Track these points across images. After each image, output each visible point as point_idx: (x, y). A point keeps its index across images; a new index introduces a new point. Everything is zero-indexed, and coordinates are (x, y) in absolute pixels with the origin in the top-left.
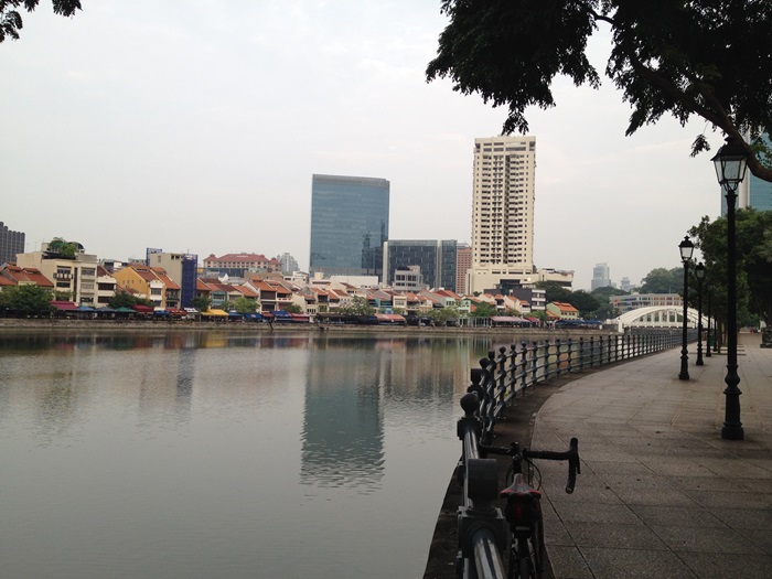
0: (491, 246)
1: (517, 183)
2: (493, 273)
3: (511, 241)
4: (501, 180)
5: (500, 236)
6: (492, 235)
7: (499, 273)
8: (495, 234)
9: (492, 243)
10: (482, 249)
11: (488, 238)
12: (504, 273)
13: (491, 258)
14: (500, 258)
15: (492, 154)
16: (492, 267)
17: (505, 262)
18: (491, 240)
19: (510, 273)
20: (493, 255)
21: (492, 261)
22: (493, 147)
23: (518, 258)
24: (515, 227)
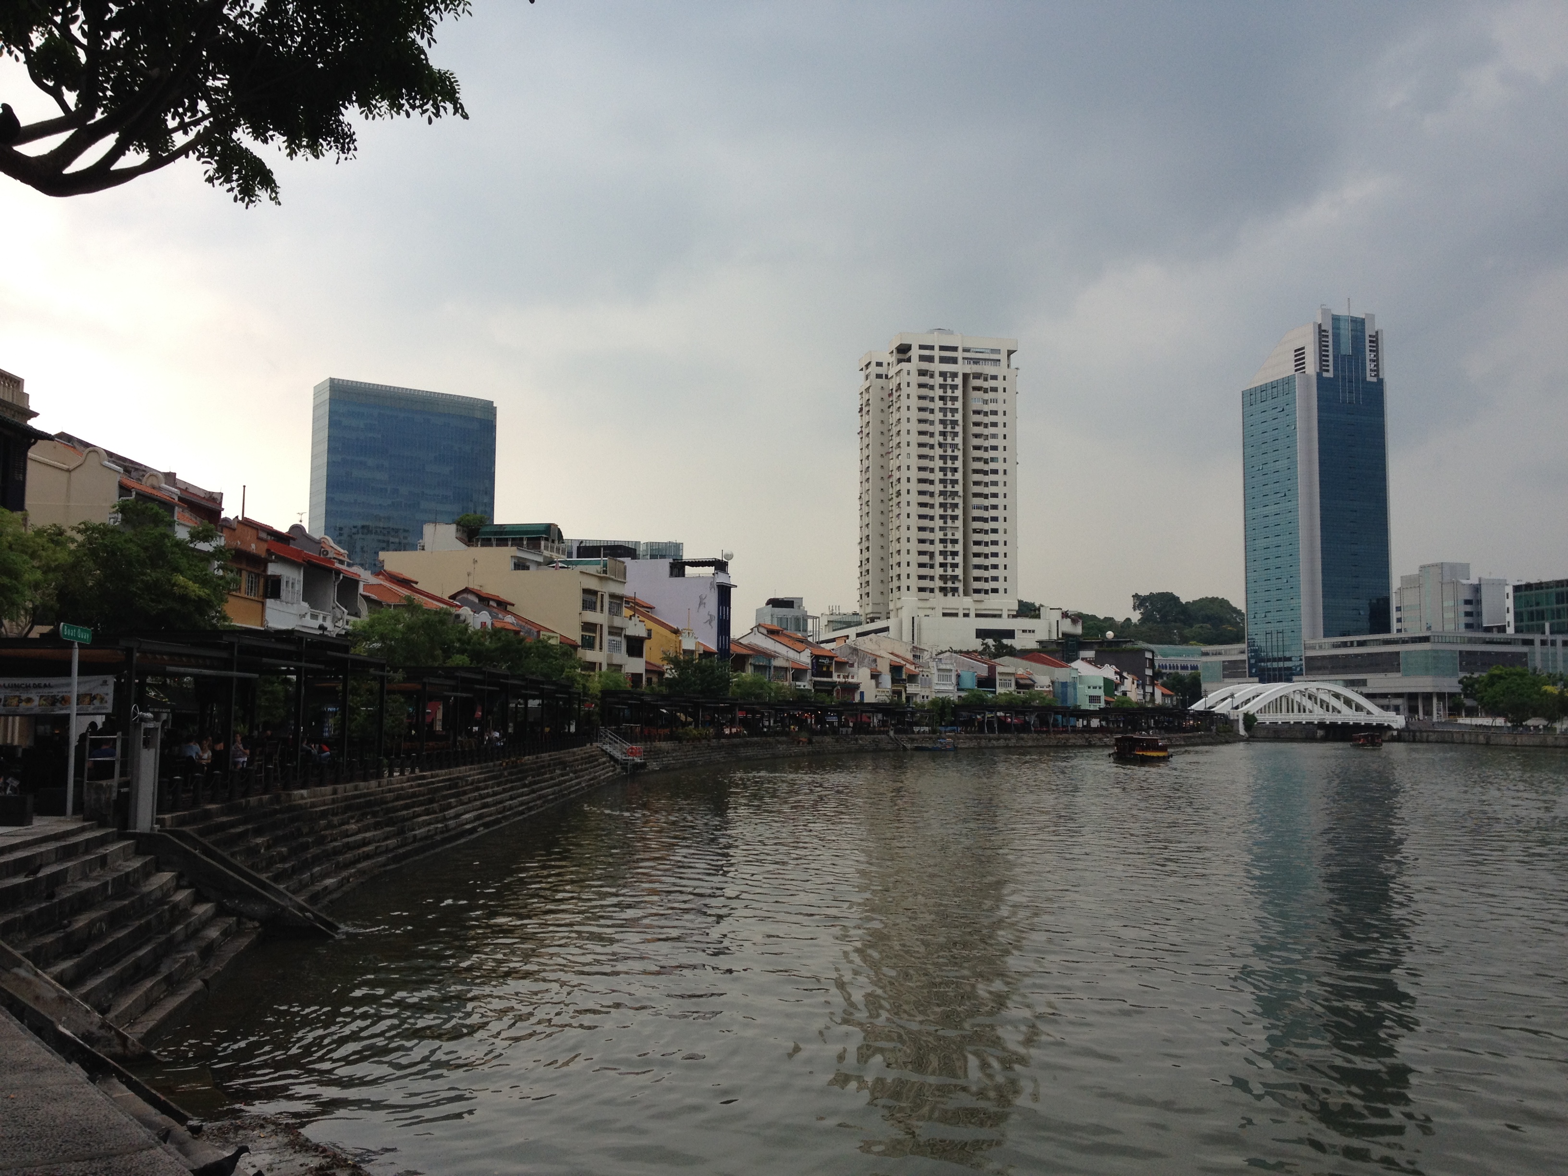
0: (939, 559)
1: (986, 432)
2: (944, 615)
3: (976, 549)
4: (954, 423)
5: (955, 537)
6: (939, 535)
7: (956, 615)
8: (945, 535)
9: (941, 553)
10: (921, 565)
11: (932, 542)
12: (966, 615)
13: (938, 583)
14: (956, 585)
15: (937, 367)
16: (940, 601)
17: (966, 593)
18: (938, 547)
19: (977, 615)
20: (943, 578)
21: (942, 589)
22: (937, 353)
23: (992, 585)
24: (985, 520)
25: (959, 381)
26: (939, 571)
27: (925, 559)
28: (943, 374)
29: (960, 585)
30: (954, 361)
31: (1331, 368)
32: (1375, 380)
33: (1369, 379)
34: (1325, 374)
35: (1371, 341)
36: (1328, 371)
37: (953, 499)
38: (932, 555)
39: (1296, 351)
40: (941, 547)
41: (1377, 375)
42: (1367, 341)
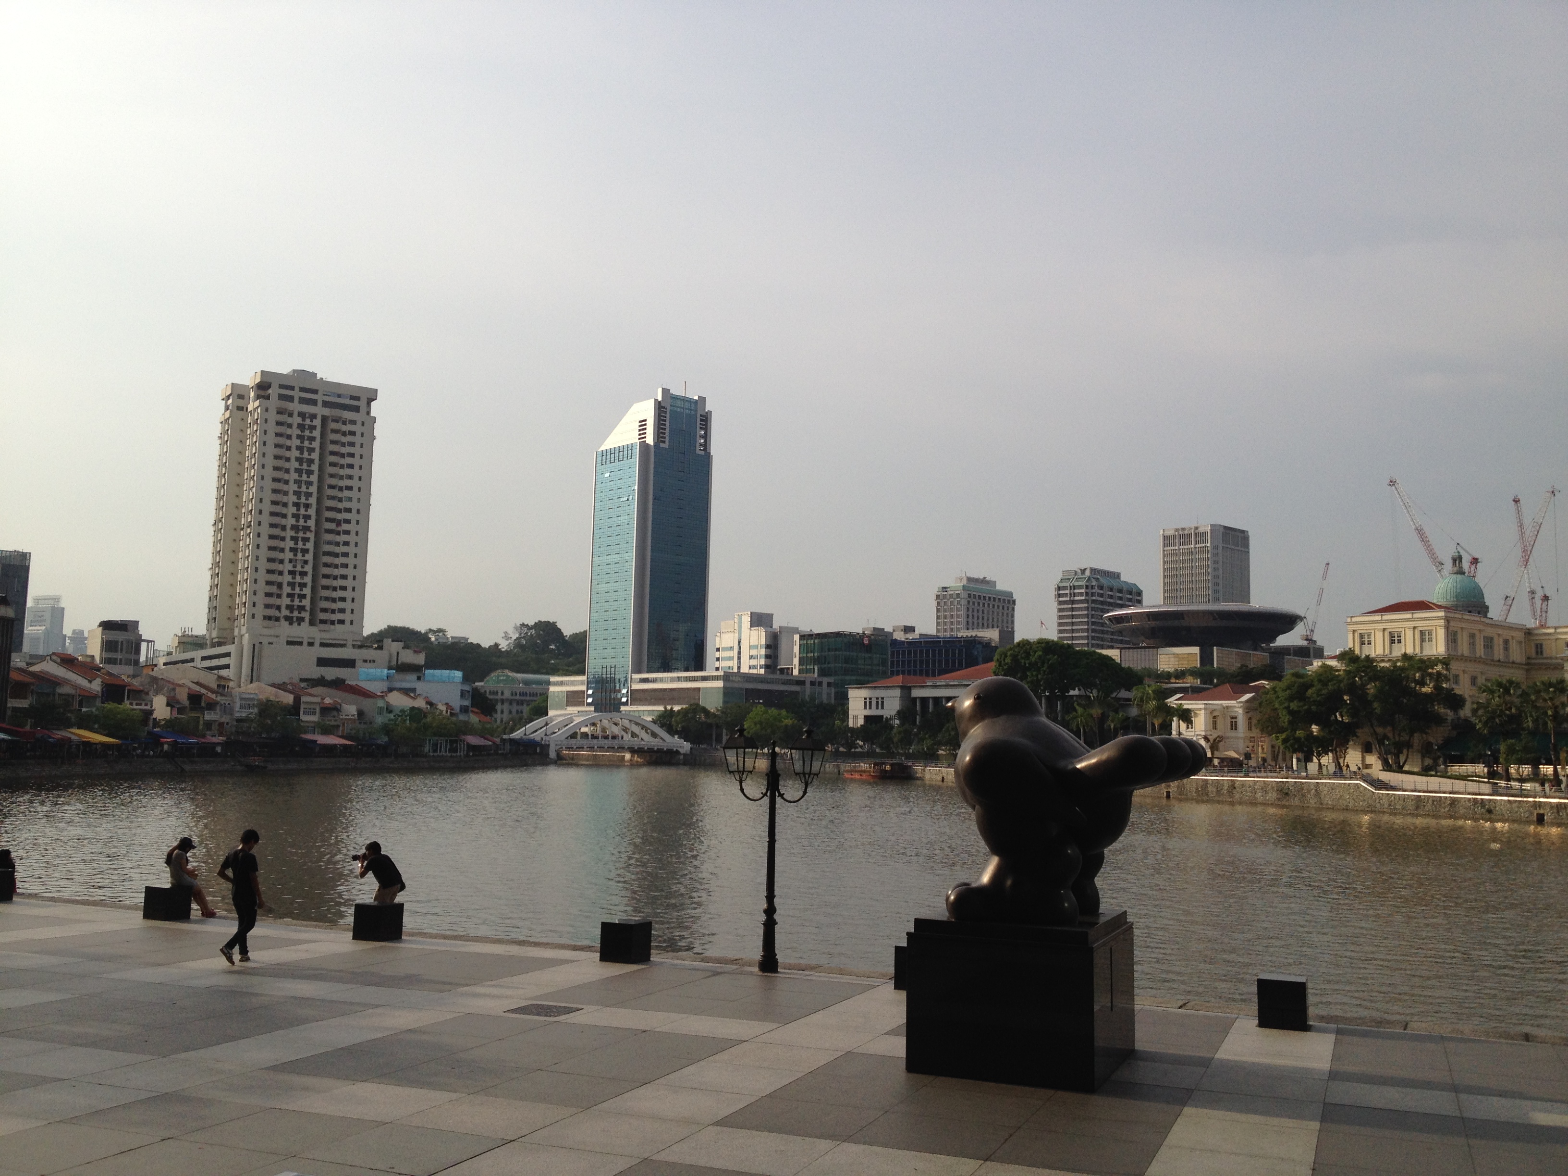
0: (287, 589)
1: (342, 472)
2: (289, 643)
3: (325, 582)
4: (311, 462)
5: (305, 570)
6: (288, 567)
7: (300, 643)
8: (295, 566)
9: (289, 584)
10: (268, 595)
11: (281, 573)
12: (311, 644)
13: (285, 612)
14: (303, 614)
15: (296, 407)
16: (286, 630)
17: (312, 623)
18: (287, 578)
19: (323, 645)
20: (290, 608)
21: (287, 618)
22: (296, 394)
23: (339, 616)
24: (336, 555)
25: (317, 422)
26: (286, 601)
27: (274, 589)
28: (302, 415)
29: (306, 615)
30: (314, 402)
31: (667, 440)
32: (703, 453)
33: (698, 452)
34: (662, 445)
35: (701, 420)
36: (664, 442)
37: (305, 533)
38: (280, 586)
39: (640, 422)
40: (289, 578)
41: (705, 450)
42: (698, 420)
